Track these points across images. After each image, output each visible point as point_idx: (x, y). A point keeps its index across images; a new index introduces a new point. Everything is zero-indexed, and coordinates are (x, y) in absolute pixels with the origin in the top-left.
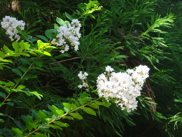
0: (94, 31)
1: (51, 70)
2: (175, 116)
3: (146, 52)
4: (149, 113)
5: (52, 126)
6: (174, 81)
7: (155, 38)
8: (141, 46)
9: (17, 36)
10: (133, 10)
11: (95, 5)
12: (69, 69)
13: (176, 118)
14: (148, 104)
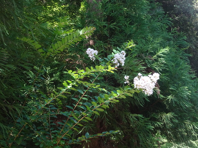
0: (130, 55)
1: (109, 74)
2: (170, 96)
3: (155, 65)
4: (157, 95)
5: (111, 101)
6: (169, 79)
7: (160, 58)
8: (153, 62)
9: (94, 58)
10: (149, 45)
11: (132, 44)
12: (118, 73)
13: (170, 97)
14: (156, 91)
